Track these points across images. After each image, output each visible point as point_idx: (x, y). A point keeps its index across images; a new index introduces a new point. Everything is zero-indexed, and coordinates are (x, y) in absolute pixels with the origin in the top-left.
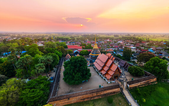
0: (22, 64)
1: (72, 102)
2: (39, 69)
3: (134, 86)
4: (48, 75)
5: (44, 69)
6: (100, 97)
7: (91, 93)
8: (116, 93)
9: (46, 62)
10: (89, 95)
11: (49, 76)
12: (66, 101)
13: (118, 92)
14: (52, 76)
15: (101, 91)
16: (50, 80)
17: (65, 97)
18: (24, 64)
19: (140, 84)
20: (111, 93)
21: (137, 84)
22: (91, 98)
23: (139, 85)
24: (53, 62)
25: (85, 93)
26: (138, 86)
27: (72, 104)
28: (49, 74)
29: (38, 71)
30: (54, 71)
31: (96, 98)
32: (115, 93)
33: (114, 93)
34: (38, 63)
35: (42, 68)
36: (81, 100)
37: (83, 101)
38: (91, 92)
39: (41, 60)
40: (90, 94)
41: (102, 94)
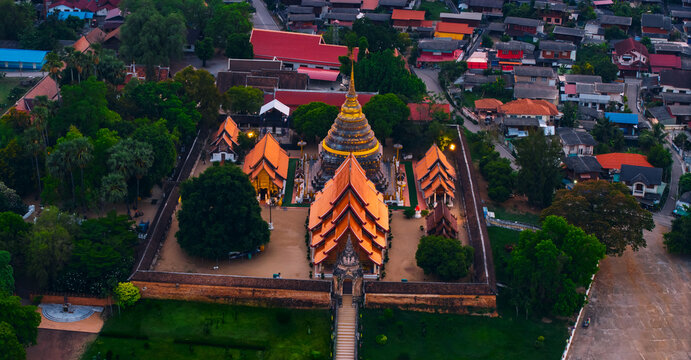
0: (63, 164)
1: (186, 298)
2: (113, 193)
3: (386, 300)
4: (133, 213)
5: (125, 193)
6: (264, 305)
7: (236, 286)
8: (317, 305)
9: (132, 167)
10: (233, 291)
11: (136, 216)
12: (172, 291)
13: (324, 306)
14: (145, 221)
15: (266, 288)
16: (139, 230)
17: (169, 278)
18: (69, 165)
19: (413, 301)
20: (299, 302)
21: (401, 298)
22: (237, 299)
23: (405, 301)
24: (152, 170)
25: (220, 281)
26: (401, 305)
27: (185, 301)
28: (135, 209)
29: (108, 195)
30: (154, 202)
31: (250, 304)
32: (313, 307)
33: (310, 303)
34: (111, 171)
35: (120, 188)
36: (209, 297)
37: (213, 301)
38: (238, 282)
39: (118, 159)
40: (233, 286)
41: (269, 295)
